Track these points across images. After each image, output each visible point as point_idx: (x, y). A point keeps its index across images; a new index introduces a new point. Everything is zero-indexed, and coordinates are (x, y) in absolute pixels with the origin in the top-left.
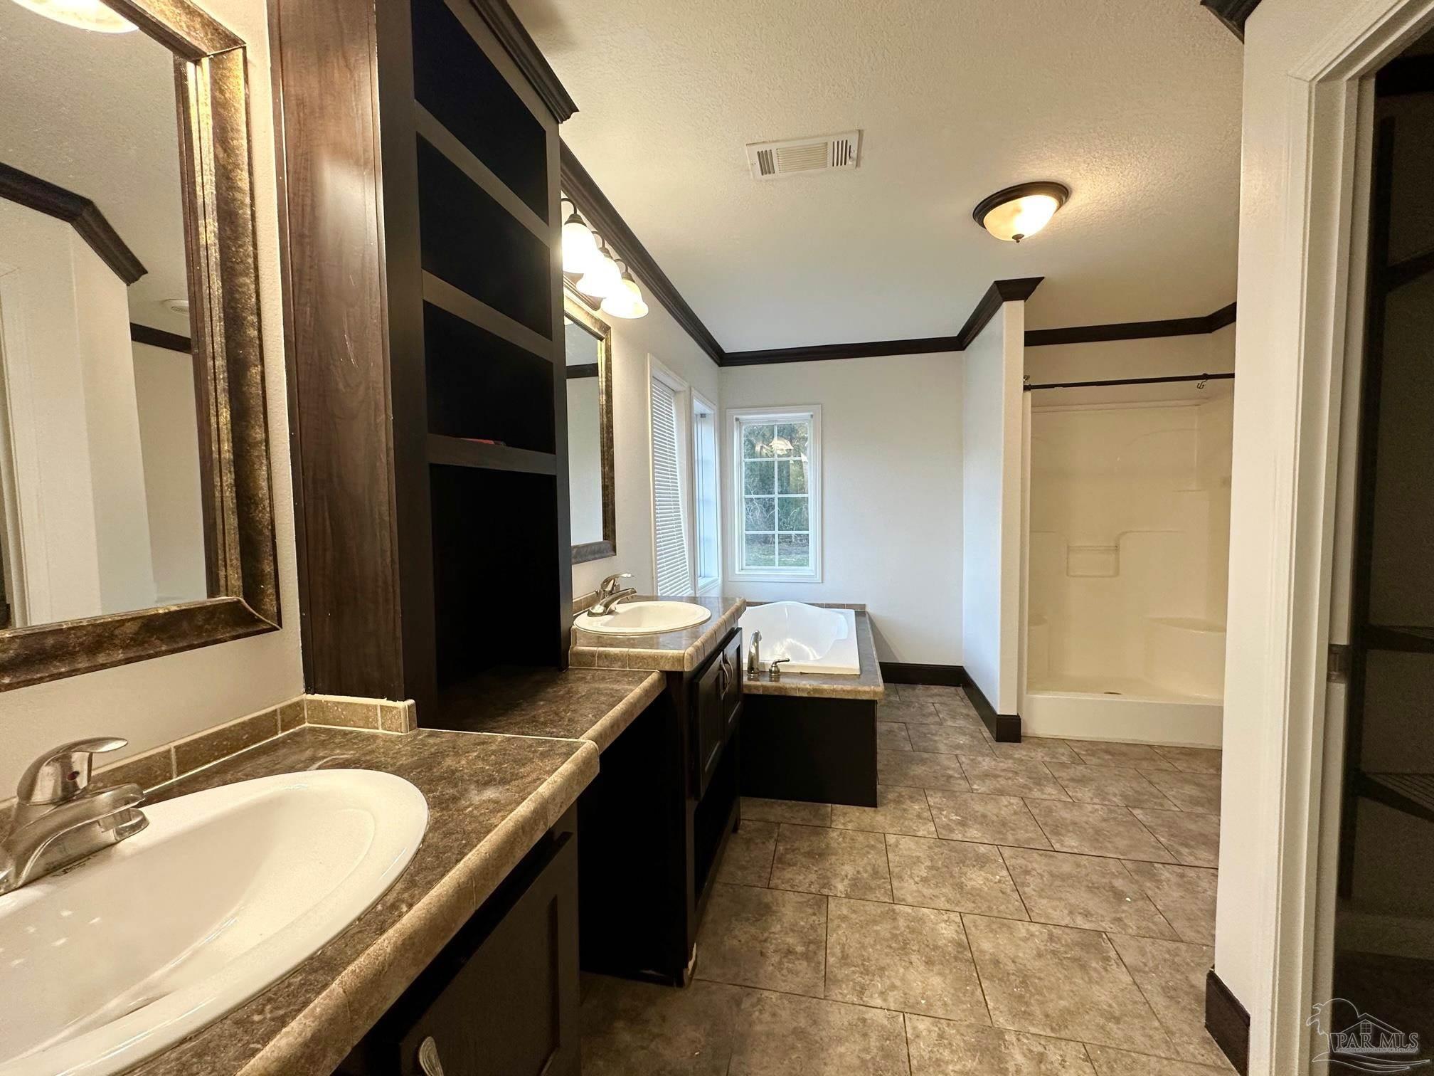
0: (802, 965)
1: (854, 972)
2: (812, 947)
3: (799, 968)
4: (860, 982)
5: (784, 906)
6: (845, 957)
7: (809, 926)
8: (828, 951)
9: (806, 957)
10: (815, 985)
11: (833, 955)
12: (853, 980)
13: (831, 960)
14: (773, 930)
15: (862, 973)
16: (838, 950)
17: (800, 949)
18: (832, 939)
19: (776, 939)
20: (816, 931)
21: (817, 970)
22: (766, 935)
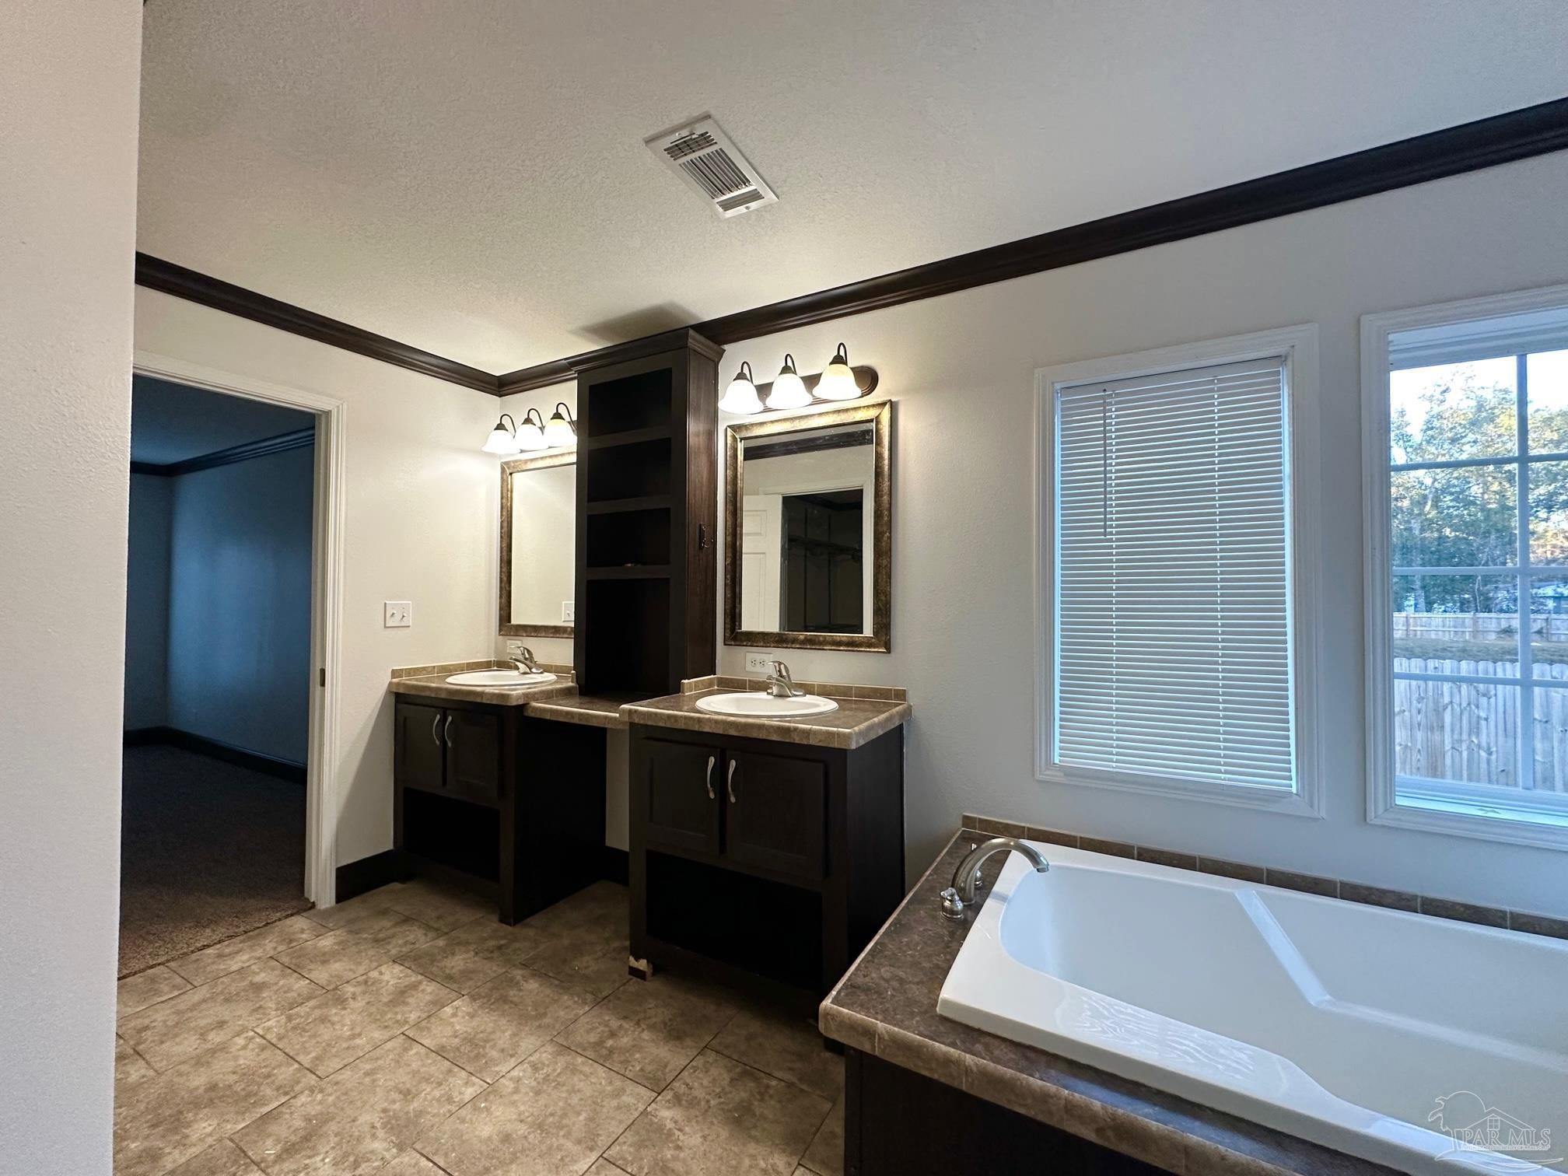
0: (593, 1038)
1: (554, 1070)
2: (604, 1052)
3: (592, 1035)
4: (543, 1069)
5: (669, 1050)
6: (574, 1071)
7: (630, 1059)
8: (590, 1061)
9: (599, 1044)
10: (567, 1039)
11: (583, 1063)
12: (548, 1066)
13: (580, 1060)
14: (645, 1032)
15: (548, 1075)
16: (587, 1069)
17: (610, 1043)
18: (601, 1071)
19: (634, 1031)
20: (621, 1063)
21: (580, 1045)
22: (643, 1026)
